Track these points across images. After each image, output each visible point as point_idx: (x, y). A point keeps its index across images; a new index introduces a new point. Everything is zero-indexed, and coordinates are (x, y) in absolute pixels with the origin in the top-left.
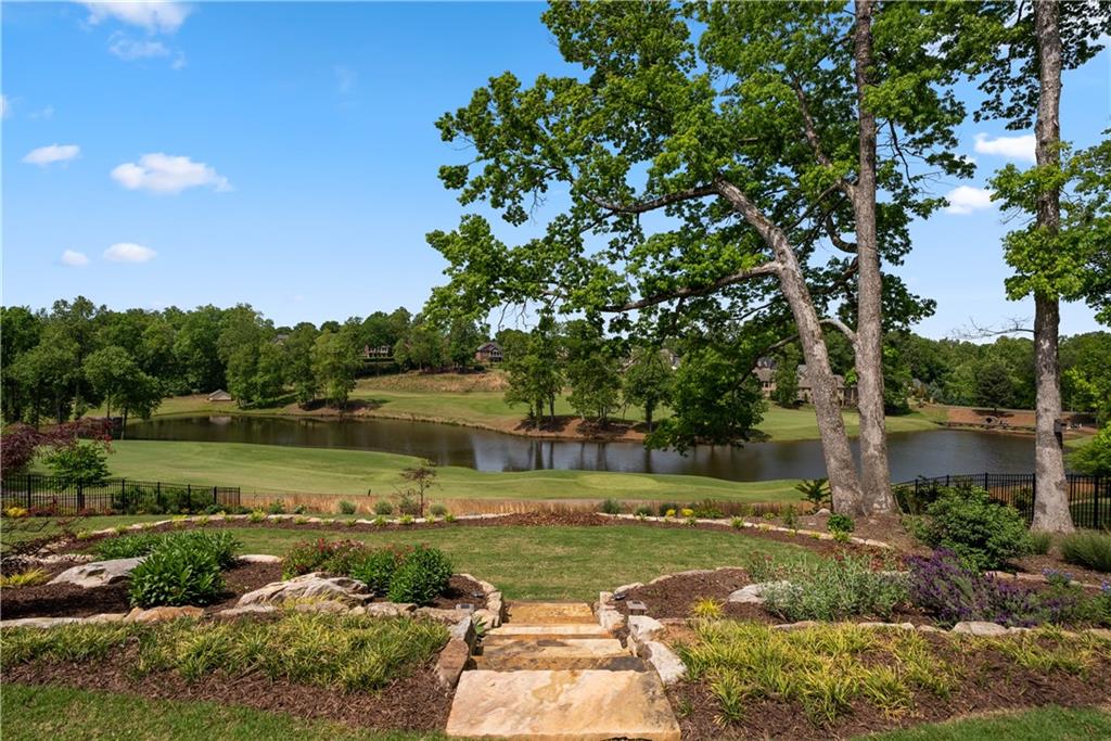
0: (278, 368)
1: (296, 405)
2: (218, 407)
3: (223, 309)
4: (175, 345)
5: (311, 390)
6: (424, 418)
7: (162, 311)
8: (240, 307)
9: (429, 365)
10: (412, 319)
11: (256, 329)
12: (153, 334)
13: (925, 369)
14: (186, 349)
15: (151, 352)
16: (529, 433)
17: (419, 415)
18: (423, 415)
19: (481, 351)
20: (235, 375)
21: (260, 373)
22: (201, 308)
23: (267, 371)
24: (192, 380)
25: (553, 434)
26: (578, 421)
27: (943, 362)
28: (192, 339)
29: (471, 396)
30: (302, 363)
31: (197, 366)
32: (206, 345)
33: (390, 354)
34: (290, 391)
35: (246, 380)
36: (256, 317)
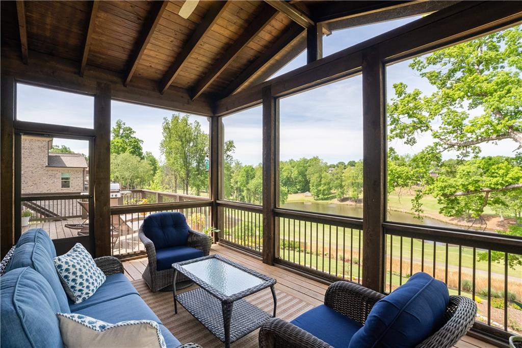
0: (329, 184)
1: (336, 199)
2: (307, 199)
3: (308, 159)
4: (293, 174)
5: (343, 193)
6: (396, 209)
7: (288, 161)
8: (314, 157)
11: (321, 167)
14: (296, 176)
15: (285, 177)
16: (474, 225)
17: (393, 207)
18: (395, 207)
20: (313, 186)
21: (322, 186)
22: (301, 159)
23: (325, 184)
24: (298, 187)
25: (477, 226)
28: (298, 171)
30: (339, 181)
31: (300, 182)
32: (303, 174)
34: (335, 193)
35: (317, 189)
36: (321, 161)
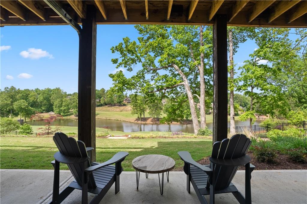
0: (68, 105)
1: (73, 115)
3: (52, 89)
4: (38, 99)
5: (77, 111)
6: (109, 118)
7: (34, 89)
8: (57, 88)
9: (111, 104)
10: (106, 91)
11: (62, 95)
12: (32, 96)
13: (243, 104)
14: (42, 100)
15: (31, 101)
16: (138, 122)
19: (125, 100)
20: (56, 107)
21: (63, 107)
22: (46, 89)
23: (65, 106)
24: (43, 109)
25: (144, 122)
26: (151, 119)
27: (248, 102)
28: (43, 97)
29: (122, 112)
31: (45, 105)
32: (48, 99)
33: (100, 101)
34: (72, 112)
35: (59, 109)
36: (61, 91)
